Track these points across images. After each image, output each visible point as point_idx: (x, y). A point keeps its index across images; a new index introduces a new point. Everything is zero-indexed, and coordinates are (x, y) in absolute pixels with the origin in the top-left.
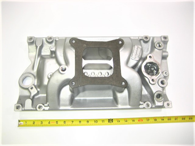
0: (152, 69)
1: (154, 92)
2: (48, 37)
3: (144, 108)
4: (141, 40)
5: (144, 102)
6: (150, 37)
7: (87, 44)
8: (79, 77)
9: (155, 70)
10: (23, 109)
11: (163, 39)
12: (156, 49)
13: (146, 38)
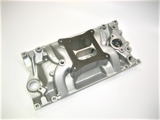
0: (116, 45)
1: (126, 57)
2: (37, 48)
3: (125, 70)
4: (101, 28)
5: (124, 66)
6: (106, 25)
7: (71, 40)
8: (77, 63)
9: (118, 44)
10: (42, 106)
11: (114, 23)
12: (113, 30)
13: (104, 26)
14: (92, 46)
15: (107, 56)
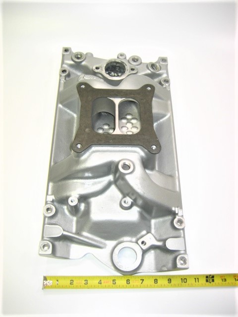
14: (117, 101)
15: (149, 88)
